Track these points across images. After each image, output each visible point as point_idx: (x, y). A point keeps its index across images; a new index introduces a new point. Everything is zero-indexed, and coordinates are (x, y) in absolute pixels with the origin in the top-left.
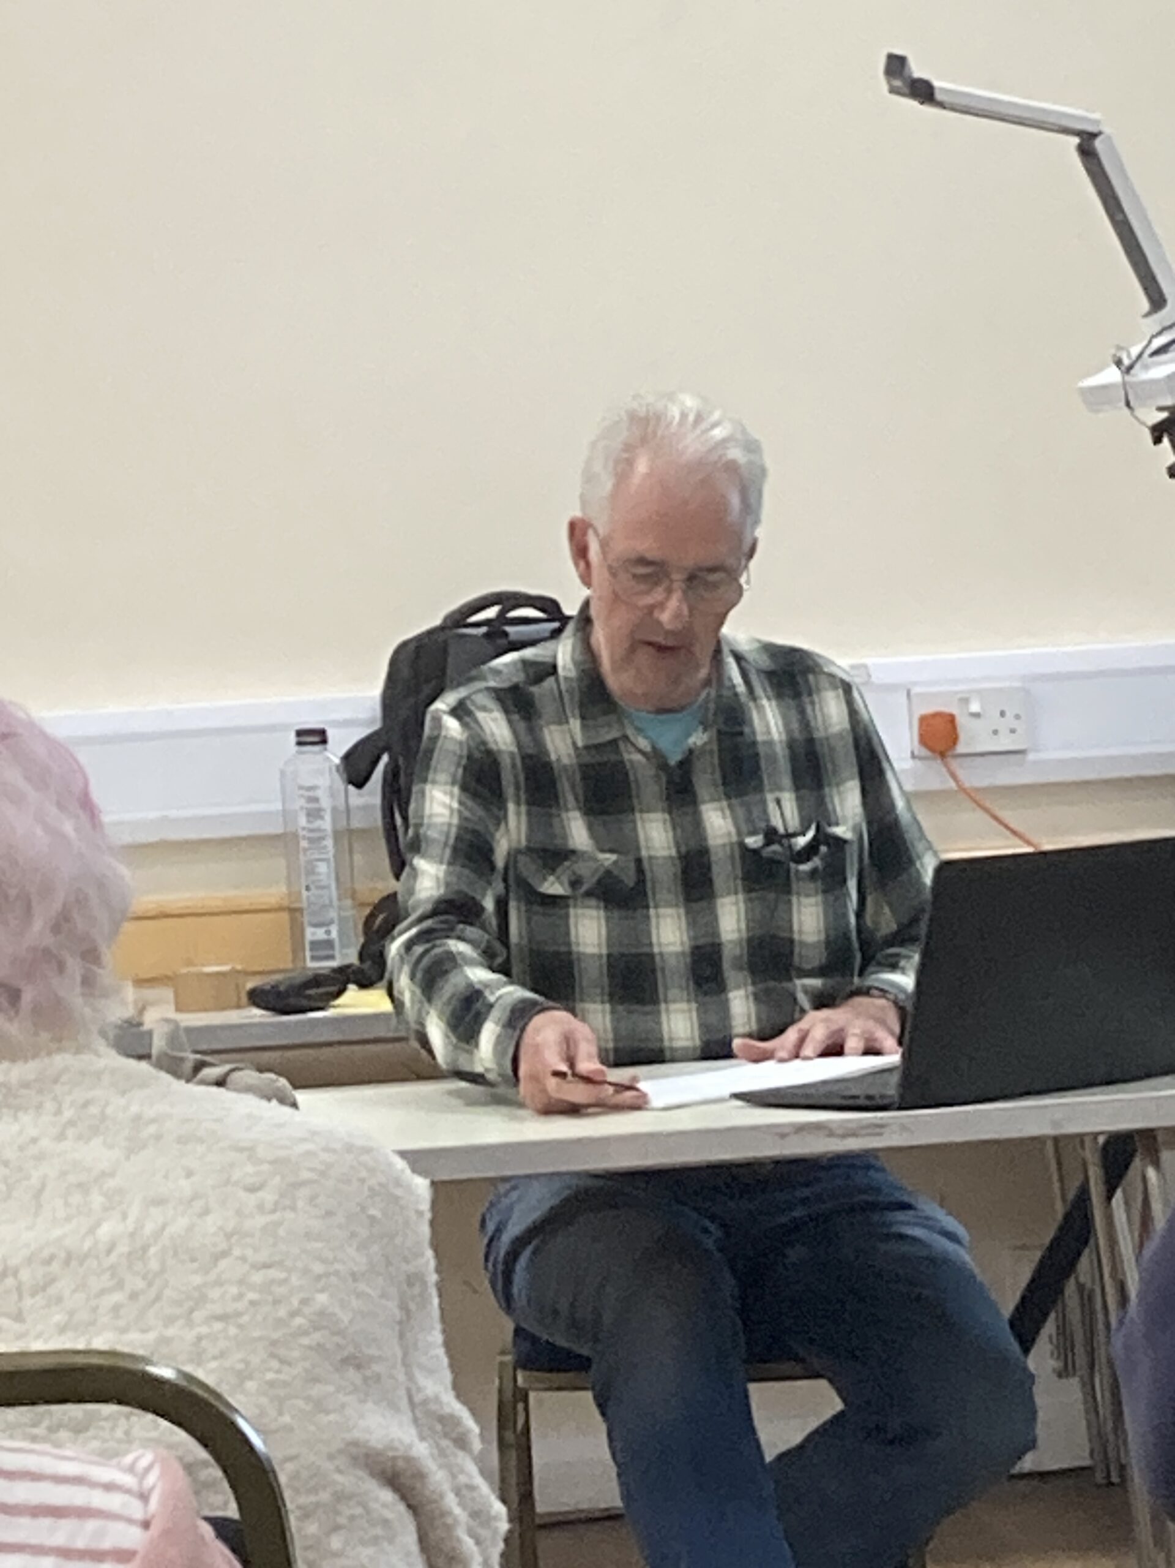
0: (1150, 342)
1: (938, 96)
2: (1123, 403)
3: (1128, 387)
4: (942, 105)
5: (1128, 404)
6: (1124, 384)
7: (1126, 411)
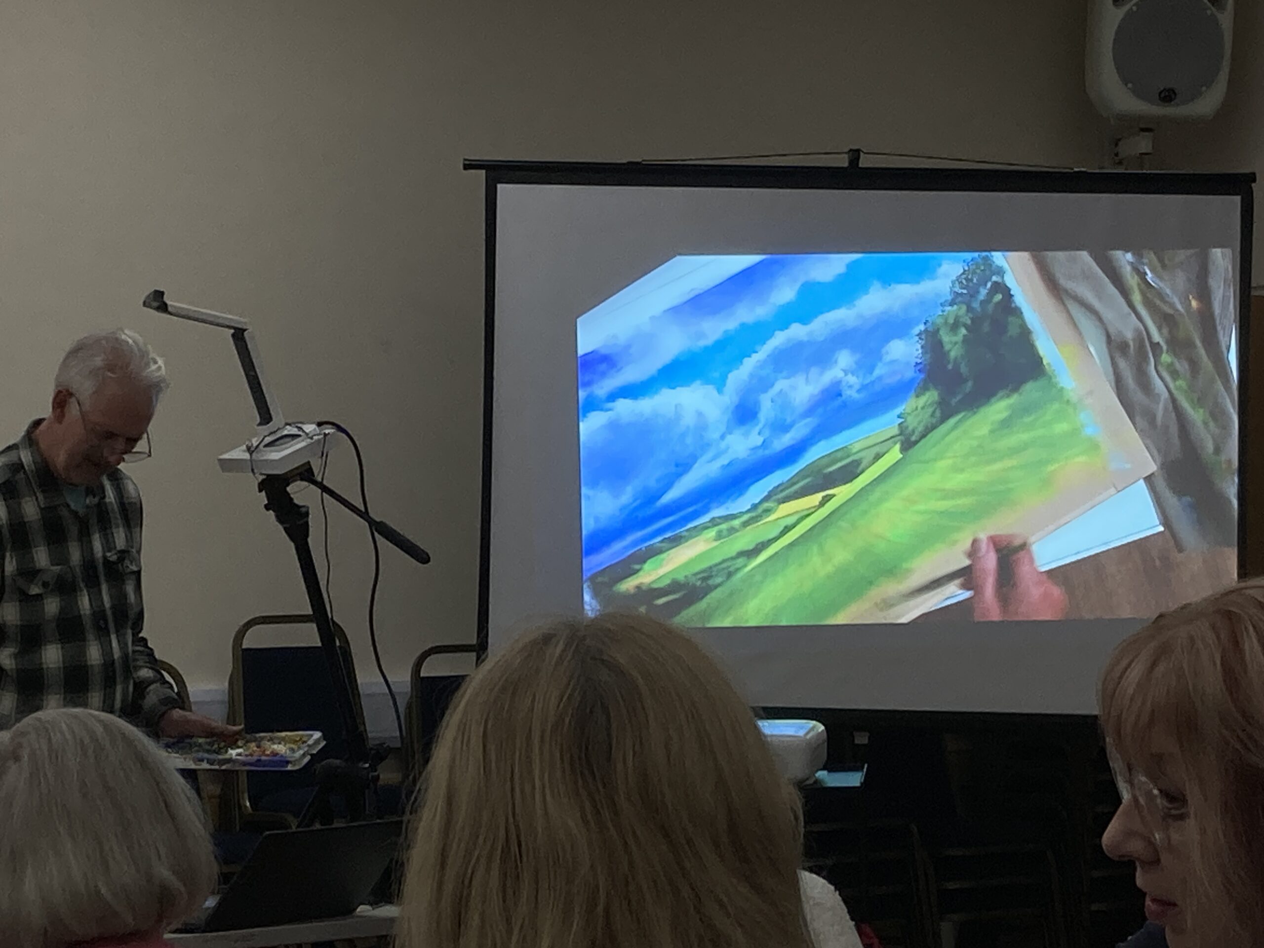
0: (263, 439)
1: (170, 309)
2: (250, 470)
3: (254, 463)
4: (171, 314)
5: (253, 470)
6: (251, 460)
7: (251, 474)
